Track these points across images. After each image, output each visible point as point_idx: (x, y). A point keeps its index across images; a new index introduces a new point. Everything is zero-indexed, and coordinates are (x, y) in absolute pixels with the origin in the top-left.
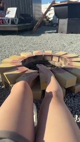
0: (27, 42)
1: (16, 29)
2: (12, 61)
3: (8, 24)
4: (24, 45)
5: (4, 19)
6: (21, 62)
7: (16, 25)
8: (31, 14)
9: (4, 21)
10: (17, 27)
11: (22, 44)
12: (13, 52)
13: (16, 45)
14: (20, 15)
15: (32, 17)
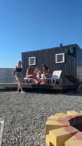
0: (72, 101)
1: (61, 88)
2: (58, 119)
3: (54, 84)
4: (68, 104)
5: (50, 79)
6: (68, 121)
7: (61, 85)
8: (75, 76)
9: (50, 81)
10: (62, 86)
11: (67, 103)
12: (58, 110)
13: (60, 104)
14: (65, 76)
15: (76, 78)
